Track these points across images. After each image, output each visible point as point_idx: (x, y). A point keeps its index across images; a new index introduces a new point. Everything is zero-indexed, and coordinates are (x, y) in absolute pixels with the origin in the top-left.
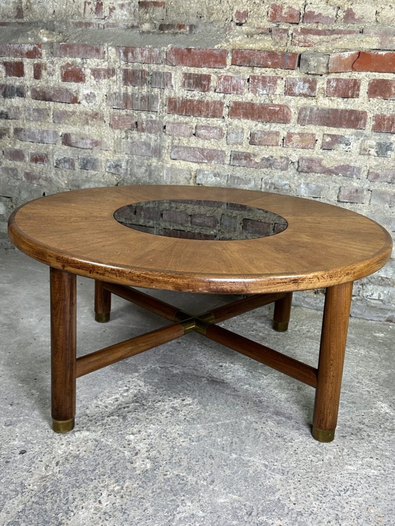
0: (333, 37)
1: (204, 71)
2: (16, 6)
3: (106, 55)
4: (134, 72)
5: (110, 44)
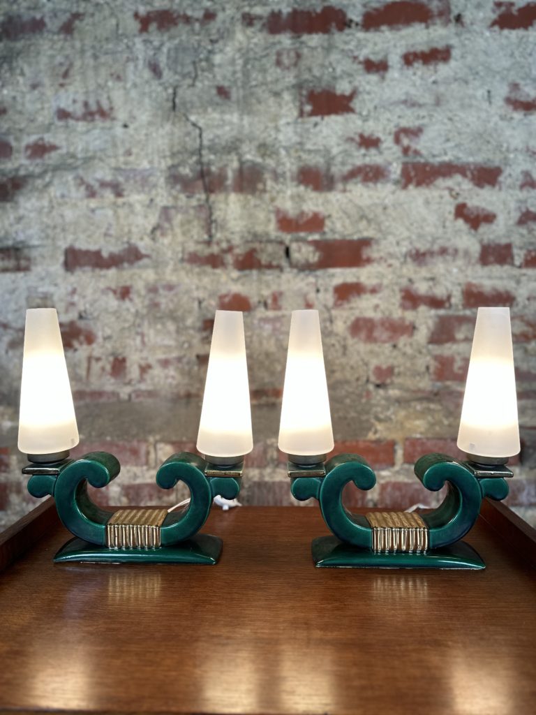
3: (152, 456)
5: (158, 437)
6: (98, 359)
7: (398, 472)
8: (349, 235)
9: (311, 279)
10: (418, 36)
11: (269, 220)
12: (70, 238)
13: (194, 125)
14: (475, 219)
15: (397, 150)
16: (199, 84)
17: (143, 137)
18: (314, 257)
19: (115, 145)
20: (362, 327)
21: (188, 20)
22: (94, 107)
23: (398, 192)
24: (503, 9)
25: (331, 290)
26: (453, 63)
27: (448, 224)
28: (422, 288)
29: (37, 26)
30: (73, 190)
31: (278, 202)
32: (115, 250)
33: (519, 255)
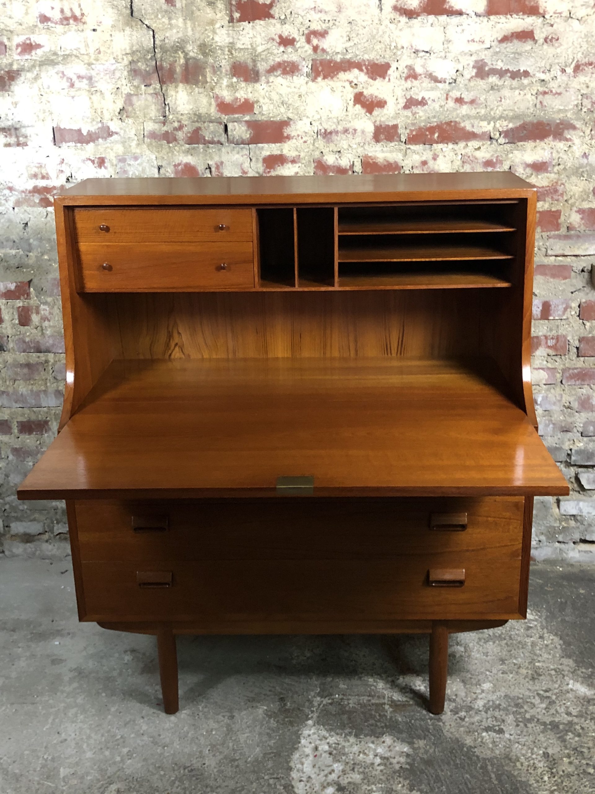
8: (273, 117)
9: (245, 152)
11: (210, 104)
12: (57, 118)
13: (148, 27)
14: (371, 105)
15: (308, 49)
17: (108, 37)
18: (247, 136)
19: (87, 45)
22: (68, 14)
23: (310, 83)
25: (261, 160)
27: (350, 109)
28: (330, 159)
30: (56, 81)
31: (217, 91)
32: (94, 127)
33: (404, 134)
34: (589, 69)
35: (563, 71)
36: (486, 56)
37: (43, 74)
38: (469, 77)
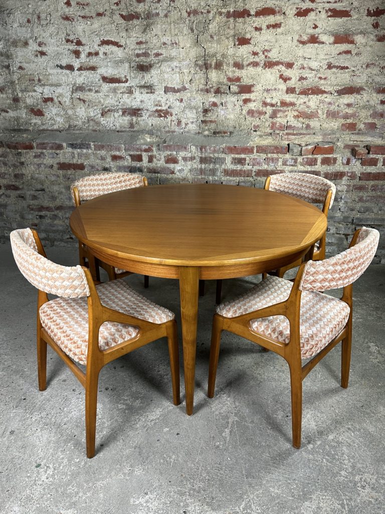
0: (301, 136)
1: (243, 156)
2: (129, 122)
3: (190, 149)
4: (205, 158)
5: (191, 144)
6: (174, 121)
7: (255, 156)
8: (248, 83)
9: (236, 97)
10: (271, 19)
11: (224, 78)
12: (166, 83)
13: (203, 47)
14: (286, 79)
15: (263, 57)
16: (204, 34)
17: (188, 51)
18: (237, 91)
19: (180, 54)
20: (251, 112)
21: (202, 13)
22: (173, 42)
23: (263, 70)
24: (299, 10)
25: (242, 100)
26: (282, 28)
27: (277, 80)
28: (268, 101)
29: (158, 14)
30: (167, 68)
31: (227, 72)
32: (179, 87)
33: (298, 91)
34: (372, 66)
35: (362, 67)
36: (331, 60)
37: (162, 65)
38: (324, 68)
